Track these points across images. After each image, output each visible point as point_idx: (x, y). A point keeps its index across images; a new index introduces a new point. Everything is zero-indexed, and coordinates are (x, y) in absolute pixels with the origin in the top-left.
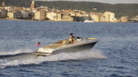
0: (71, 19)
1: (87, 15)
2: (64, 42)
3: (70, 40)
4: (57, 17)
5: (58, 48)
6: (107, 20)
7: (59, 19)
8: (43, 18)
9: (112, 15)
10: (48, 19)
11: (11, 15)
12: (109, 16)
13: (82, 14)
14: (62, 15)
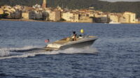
0: (90, 20)
1: (106, 16)
2: (68, 39)
3: (73, 37)
4: (74, 18)
5: (65, 44)
6: (127, 21)
7: (77, 20)
8: (59, 19)
9: (133, 16)
10: (63, 20)
11: (26, 16)
12: (130, 16)
13: (99, 14)
14: (80, 16)
